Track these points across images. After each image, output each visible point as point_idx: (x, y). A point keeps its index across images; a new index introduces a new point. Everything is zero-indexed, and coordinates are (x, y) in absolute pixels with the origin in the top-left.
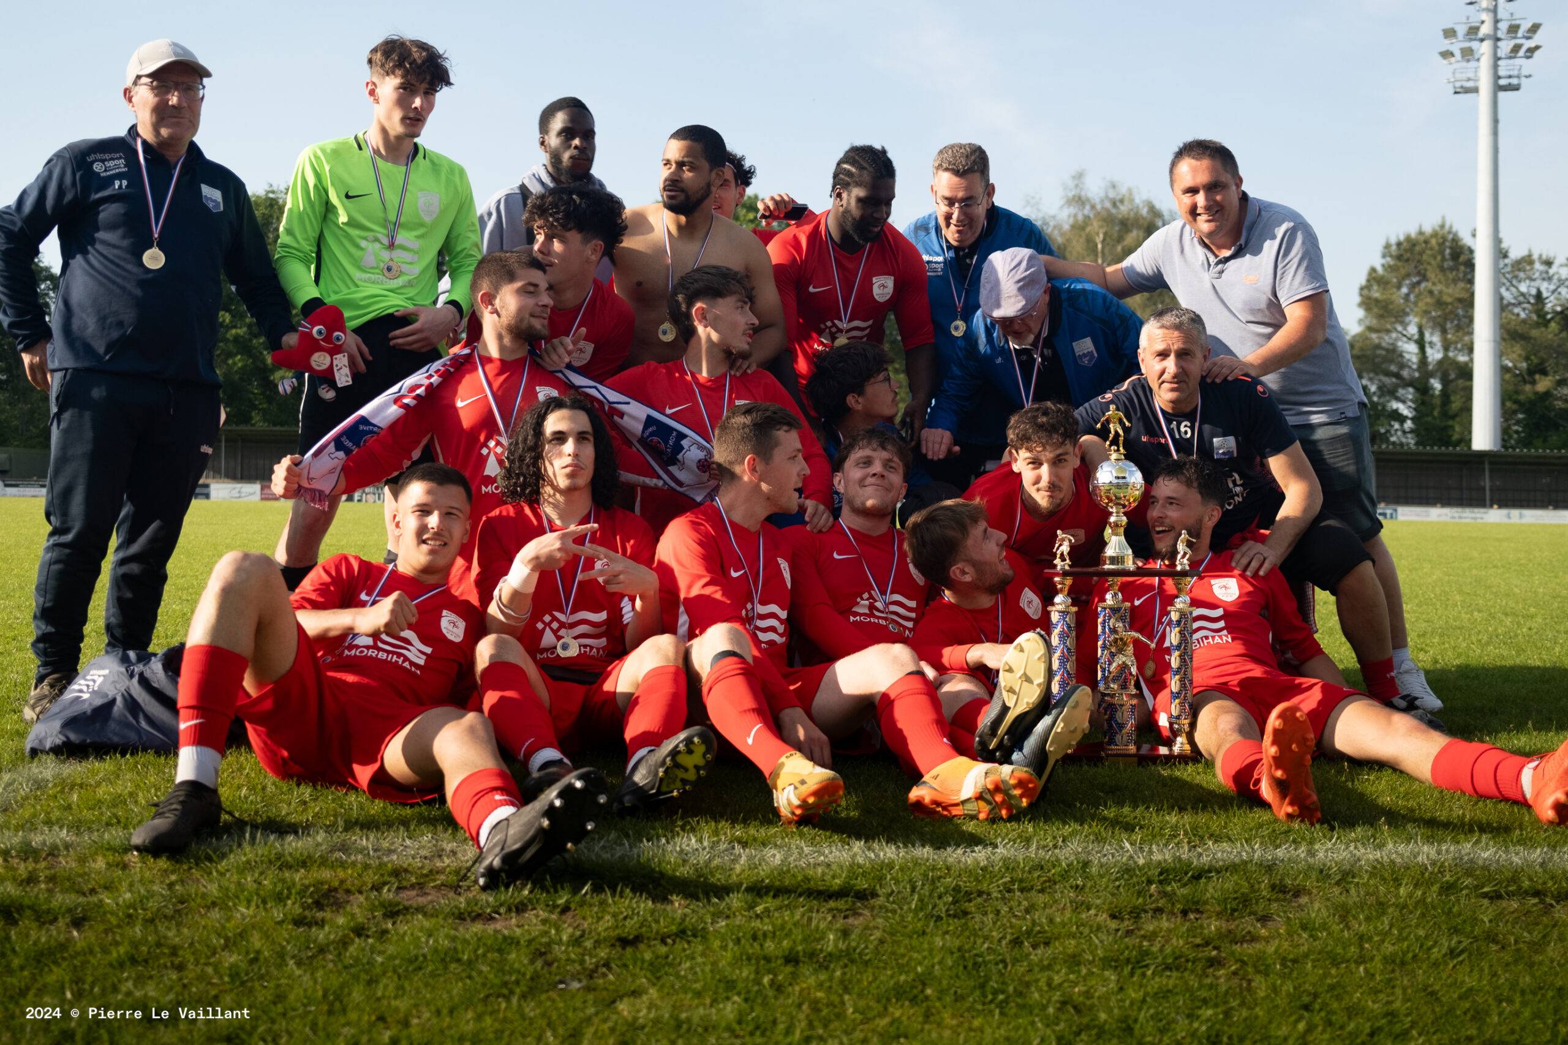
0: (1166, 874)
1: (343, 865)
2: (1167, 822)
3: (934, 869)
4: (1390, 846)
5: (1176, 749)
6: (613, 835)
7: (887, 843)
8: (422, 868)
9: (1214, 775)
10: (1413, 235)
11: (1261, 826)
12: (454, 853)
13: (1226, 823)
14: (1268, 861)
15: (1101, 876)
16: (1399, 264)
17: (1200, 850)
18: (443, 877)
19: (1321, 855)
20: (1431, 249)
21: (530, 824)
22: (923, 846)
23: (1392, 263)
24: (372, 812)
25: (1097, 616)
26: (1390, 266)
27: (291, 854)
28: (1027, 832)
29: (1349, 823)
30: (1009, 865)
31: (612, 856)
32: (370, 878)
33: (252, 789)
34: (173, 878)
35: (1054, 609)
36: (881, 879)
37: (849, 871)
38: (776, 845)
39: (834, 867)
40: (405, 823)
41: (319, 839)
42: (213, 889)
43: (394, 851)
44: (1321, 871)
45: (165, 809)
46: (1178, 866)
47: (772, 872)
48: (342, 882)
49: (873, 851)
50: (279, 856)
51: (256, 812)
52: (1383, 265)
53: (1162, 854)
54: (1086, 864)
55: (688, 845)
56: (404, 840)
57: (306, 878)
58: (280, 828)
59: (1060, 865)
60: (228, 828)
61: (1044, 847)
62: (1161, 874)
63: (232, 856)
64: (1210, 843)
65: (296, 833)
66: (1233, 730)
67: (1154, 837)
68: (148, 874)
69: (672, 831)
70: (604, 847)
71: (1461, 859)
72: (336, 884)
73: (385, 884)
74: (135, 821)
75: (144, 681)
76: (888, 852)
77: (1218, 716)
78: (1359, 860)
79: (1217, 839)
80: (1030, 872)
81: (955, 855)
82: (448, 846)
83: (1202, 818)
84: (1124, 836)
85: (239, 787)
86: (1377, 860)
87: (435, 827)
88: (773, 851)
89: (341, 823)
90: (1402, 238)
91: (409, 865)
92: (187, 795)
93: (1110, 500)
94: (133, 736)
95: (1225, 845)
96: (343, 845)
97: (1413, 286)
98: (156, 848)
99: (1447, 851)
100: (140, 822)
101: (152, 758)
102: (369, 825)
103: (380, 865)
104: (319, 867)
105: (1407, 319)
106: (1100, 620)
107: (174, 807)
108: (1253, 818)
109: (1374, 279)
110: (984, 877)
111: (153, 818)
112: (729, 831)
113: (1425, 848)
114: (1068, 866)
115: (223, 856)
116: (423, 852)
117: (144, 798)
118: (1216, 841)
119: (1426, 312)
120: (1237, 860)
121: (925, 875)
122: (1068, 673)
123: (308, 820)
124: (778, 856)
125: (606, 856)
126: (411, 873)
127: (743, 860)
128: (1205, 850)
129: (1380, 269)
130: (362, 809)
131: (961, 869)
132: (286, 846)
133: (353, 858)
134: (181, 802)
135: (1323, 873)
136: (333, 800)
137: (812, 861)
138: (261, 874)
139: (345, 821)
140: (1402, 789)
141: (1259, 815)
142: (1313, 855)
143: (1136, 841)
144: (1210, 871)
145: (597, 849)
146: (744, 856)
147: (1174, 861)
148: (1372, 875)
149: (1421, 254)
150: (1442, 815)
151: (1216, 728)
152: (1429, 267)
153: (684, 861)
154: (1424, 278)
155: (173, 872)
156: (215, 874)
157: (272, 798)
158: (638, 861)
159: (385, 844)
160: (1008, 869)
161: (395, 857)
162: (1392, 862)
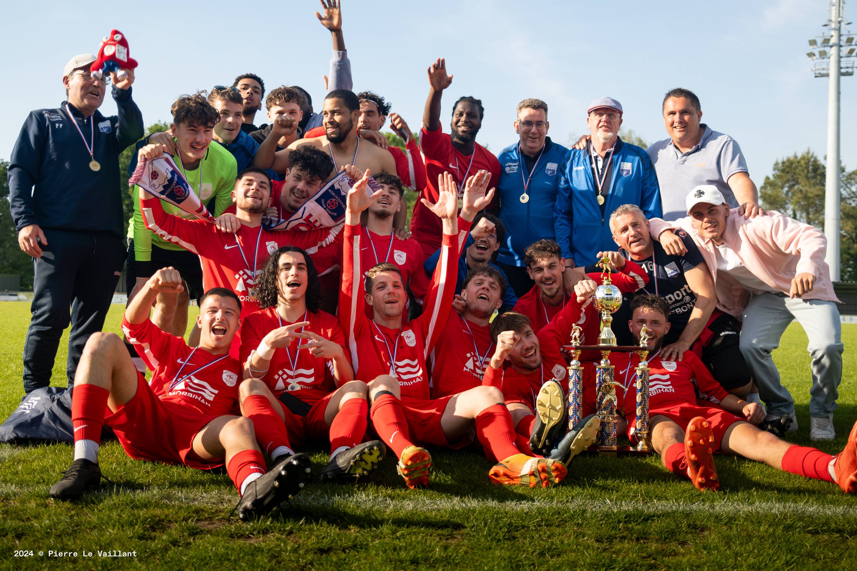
0: (629, 517)
1: (167, 506)
2: (632, 489)
3: (498, 513)
4: (757, 503)
5: (639, 448)
6: (319, 492)
7: (473, 498)
8: (211, 509)
9: (661, 463)
10: (792, 159)
11: (684, 491)
12: (230, 501)
13: (665, 490)
14: (687, 511)
15: (592, 518)
16: (783, 174)
17: (649, 505)
18: (223, 514)
19: (717, 508)
20: (801, 166)
21: (268, 484)
22: (493, 500)
23: (779, 173)
24: (185, 478)
25: (595, 373)
26: (777, 176)
27: (138, 500)
28: (552, 493)
29: (734, 489)
30: (540, 512)
31: (318, 503)
32: (183, 514)
33: (118, 464)
34: (73, 512)
35: (570, 368)
36: (468, 519)
37: (450, 514)
38: (410, 499)
39: (442, 511)
40: (203, 484)
41: (155, 492)
42: (94, 519)
43: (197, 499)
44: (717, 517)
45: (68, 475)
46: (636, 513)
47: (407, 513)
48: (167, 516)
49: (465, 503)
50: (132, 501)
51: (121, 477)
52: (774, 175)
53: (627, 507)
54: (584, 511)
55: (361, 498)
56: (202, 493)
57: (147, 513)
58: (132, 486)
59: (570, 512)
60: (104, 486)
61: (561, 502)
62: (626, 517)
63: (106, 501)
64: (655, 501)
65: (142, 489)
66: (672, 437)
67: (624, 497)
68: (59, 510)
69: (352, 490)
70: (314, 499)
71: (797, 511)
72: (163, 517)
73: (190, 517)
74: (53, 481)
75: (60, 404)
76: (473, 503)
77: (664, 428)
78: (739, 511)
79: (659, 499)
80: (552, 516)
81: (511, 505)
82: (227, 497)
83: (652, 487)
84: (607, 496)
85: (112, 463)
86: (749, 511)
87: (220, 487)
88: (408, 502)
89: (167, 484)
90: (785, 160)
91: (204, 507)
92: (81, 467)
93: (603, 307)
94: (54, 434)
95: (664, 502)
96: (168, 496)
97: (791, 187)
98: (63, 496)
99: (790, 507)
100: (55, 482)
101: (64, 446)
102: (182, 484)
103: (188, 507)
104: (154, 507)
105: (787, 206)
106: (597, 375)
107: (73, 473)
108: (680, 487)
109: (768, 183)
110: (526, 518)
111: (62, 479)
112: (384, 491)
113: (777, 505)
114: (574, 512)
115: (101, 501)
116: (213, 500)
117: (59, 468)
118: (659, 500)
119: (798, 202)
120: (670, 511)
121: (493, 516)
122: (579, 405)
123: (149, 482)
124: (411, 505)
125: (315, 504)
126: (205, 512)
127: (392, 506)
128: (652, 505)
129: (772, 178)
130: (180, 476)
131: (514, 514)
132: (136, 496)
133: (173, 503)
134: (77, 471)
135: (718, 518)
136: (164, 471)
137: (430, 508)
138: (122, 511)
139: (170, 483)
140: (767, 472)
141: (684, 485)
142: (714, 508)
143: (613, 499)
144: (654, 516)
145: (309, 500)
146: (392, 505)
147: (634, 510)
148: (745, 519)
149: (796, 168)
150: (788, 486)
151: (662, 435)
152: (799, 177)
153: (358, 507)
154: (797, 183)
155: (73, 509)
156: (96, 511)
157: (129, 469)
158: (332, 507)
159: (192, 496)
160: (540, 514)
161: (196, 503)
162: (758, 513)
